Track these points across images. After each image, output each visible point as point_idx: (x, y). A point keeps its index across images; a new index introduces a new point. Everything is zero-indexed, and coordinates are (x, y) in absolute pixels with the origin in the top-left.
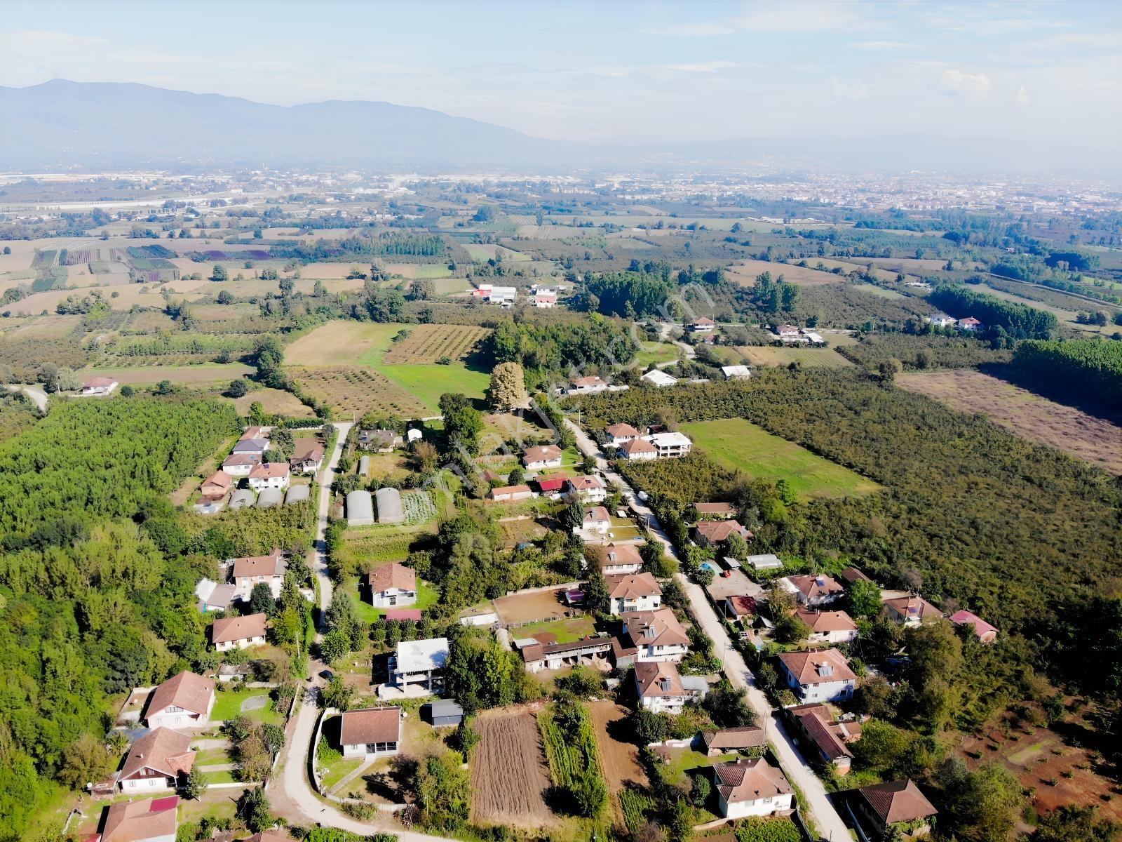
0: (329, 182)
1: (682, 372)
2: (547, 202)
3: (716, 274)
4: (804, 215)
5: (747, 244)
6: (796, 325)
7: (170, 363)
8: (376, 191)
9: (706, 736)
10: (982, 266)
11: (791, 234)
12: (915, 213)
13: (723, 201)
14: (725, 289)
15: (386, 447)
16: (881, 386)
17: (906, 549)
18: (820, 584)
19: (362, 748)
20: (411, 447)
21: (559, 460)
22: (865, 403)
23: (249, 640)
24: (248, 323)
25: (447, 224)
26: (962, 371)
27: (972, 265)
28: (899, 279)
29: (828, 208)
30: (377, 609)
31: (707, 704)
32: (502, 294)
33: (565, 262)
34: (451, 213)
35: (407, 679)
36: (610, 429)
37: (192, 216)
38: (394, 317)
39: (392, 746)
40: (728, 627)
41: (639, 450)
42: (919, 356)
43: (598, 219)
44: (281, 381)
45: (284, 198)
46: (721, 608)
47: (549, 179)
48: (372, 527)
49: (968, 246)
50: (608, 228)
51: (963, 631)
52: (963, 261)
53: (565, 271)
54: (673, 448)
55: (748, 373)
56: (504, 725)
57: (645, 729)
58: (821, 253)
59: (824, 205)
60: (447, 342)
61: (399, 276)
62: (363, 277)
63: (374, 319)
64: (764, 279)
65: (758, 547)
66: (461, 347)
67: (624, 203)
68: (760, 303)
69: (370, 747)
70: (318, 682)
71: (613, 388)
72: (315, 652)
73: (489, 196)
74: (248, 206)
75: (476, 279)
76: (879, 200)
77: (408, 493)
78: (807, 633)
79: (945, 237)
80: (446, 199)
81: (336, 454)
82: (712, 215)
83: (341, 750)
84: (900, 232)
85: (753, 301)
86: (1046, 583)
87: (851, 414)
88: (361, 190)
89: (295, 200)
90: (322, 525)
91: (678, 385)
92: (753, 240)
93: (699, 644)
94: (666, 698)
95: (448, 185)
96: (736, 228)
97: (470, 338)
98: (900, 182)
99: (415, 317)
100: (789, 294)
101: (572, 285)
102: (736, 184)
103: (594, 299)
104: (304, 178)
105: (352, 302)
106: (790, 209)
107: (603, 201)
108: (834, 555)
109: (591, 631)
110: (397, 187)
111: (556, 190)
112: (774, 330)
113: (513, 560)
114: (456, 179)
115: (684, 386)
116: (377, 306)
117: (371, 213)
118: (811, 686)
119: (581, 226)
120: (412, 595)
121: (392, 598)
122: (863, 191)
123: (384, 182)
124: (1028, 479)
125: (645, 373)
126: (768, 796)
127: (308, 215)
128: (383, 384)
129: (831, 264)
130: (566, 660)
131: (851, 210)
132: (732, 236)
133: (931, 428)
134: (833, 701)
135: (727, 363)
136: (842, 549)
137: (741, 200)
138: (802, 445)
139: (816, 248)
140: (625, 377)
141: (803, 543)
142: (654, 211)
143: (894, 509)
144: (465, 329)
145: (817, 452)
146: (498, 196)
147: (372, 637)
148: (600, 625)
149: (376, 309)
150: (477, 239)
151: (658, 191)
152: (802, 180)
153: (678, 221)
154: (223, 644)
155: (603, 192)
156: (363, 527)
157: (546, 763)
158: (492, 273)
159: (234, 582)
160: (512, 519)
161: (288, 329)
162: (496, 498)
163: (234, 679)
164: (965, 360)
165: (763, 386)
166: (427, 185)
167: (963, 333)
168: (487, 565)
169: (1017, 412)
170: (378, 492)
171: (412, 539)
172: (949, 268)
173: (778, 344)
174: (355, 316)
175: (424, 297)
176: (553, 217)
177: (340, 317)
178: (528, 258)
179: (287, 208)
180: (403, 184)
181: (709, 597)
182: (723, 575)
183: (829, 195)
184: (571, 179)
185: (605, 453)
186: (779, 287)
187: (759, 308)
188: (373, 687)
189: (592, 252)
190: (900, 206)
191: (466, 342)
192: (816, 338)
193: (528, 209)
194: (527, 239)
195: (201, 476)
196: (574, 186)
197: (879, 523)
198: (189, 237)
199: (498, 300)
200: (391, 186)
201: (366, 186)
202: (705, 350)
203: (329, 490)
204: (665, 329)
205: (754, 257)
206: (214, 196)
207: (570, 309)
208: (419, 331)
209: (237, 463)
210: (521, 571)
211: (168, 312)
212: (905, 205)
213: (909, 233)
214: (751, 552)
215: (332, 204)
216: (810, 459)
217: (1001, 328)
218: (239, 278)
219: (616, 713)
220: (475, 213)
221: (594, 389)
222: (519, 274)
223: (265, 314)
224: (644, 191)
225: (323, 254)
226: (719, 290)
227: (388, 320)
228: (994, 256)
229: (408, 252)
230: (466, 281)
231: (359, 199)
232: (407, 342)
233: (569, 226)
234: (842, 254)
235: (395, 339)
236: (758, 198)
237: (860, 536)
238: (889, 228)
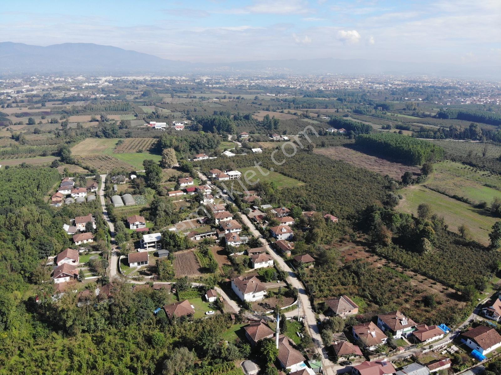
0: (70, 81)
1: (237, 152)
2: (174, 88)
3: (248, 116)
4: (283, 93)
5: (260, 104)
6: (279, 134)
7: (21, 157)
8: (94, 84)
9: (248, 250)
10: (350, 110)
11: (278, 100)
12: (327, 91)
13: (251, 87)
14: (252, 122)
15: (123, 181)
16: (308, 153)
17: (312, 200)
18: (283, 210)
19: (136, 264)
20: (133, 181)
21: (193, 182)
22: (302, 159)
23: (87, 240)
24: (51, 140)
25: (130, 98)
26: (337, 147)
27: (346, 110)
28: (318, 116)
29: (293, 90)
30: (132, 230)
31: (248, 244)
32: (160, 125)
33: (186, 112)
34: (132, 93)
35: (148, 245)
36: (211, 171)
37: (10, 98)
38: (115, 136)
39: (146, 263)
40: (255, 224)
41: (223, 177)
42: (322, 142)
43: (198, 95)
44: (72, 161)
45: (50, 88)
46: (252, 220)
47: (174, 78)
48: (124, 207)
49: (346, 103)
50: (202, 98)
51: (327, 219)
52: (343, 109)
53: (186, 116)
54: (235, 176)
55: (261, 151)
56: (183, 255)
57: (229, 249)
58: (289, 108)
59: (292, 88)
60: (140, 144)
61: (113, 120)
62: (97, 121)
63: (106, 137)
64: (267, 117)
65: (264, 203)
66: (146, 146)
67: (208, 88)
68: (266, 127)
69: (139, 264)
70: (115, 250)
71: (211, 158)
72: (112, 242)
73: (147, 85)
74: (34, 92)
75: (148, 120)
76: (314, 86)
77: (135, 196)
78: (279, 223)
79: (337, 100)
80: (128, 87)
81: (103, 186)
82: (247, 93)
83: (129, 265)
84: (321, 99)
85: (263, 126)
86: (355, 206)
87: (297, 163)
88: (87, 84)
89: (56, 89)
90: (104, 208)
91: (235, 156)
92: (263, 103)
93: (245, 229)
94: (235, 242)
95: (128, 81)
96: (256, 98)
97: (149, 142)
98: (323, 78)
99: (124, 135)
100: (276, 123)
101: (190, 121)
102: (256, 80)
103: (200, 126)
104: (57, 79)
105: (95, 130)
106: (278, 90)
107: (200, 87)
108: (289, 203)
109: (210, 230)
110: (103, 82)
111: (178, 83)
112: (271, 136)
113: (180, 212)
114: (131, 78)
115: (238, 156)
116: (107, 131)
117: (94, 94)
118: (279, 235)
119: (191, 98)
120: (144, 224)
121: (137, 225)
122: (307, 82)
123: (96, 80)
124: (355, 178)
125: (223, 152)
126: (266, 262)
127: (64, 96)
128: (115, 160)
129: (293, 111)
130: (202, 237)
131: (302, 90)
132: (255, 101)
133: (324, 165)
134: (287, 240)
135: (254, 148)
136: (291, 201)
137: (258, 87)
138: (280, 173)
139: (288, 105)
140: (216, 154)
141: (279, 200)
142: (222, 92)
143: (310, 190)
144: (147, 139)
145: (285, 175)
146: (152, 86)
147: (132, 237)
148: (212, 227)
149: (107, 133)
150: (145, 104)
151: (223, 83)
152: (283, 78)
153: (233, 96)
154: (78, 242)
155: (198, 83)
156: (120, 207)
157: (198, 263)
158: (154, 117)
159: (75, 225)
160: (177, 201)
161: (69, 142)
162: (170, 195)
163: (85, 251)
164: (339, 143)
165: (267, 155)
166: (118, 81)
167: (339, 134)
168: (171, 214)
169: (355, 159)
170: (124, 196)
171: (140, 209)
172: (337, 111)
173: (273, 141)
174: (97, 136)
175: (126, 128)
176: (178, 94)
177: (91, 137)
178: (169, 111)
179: (54, 93)
180: (106, 81)
181: (248, 218)
182: (253, 212)
183: (294, 84)
184: (184, 78)
185: (210, 179)
186: (272, 120)
187: (265, 128)
188: (136, 250)
189: (197, 108)
190: (322, 88)
191: (148, 144)
192: (286, 138)
193: (166, 91)
194: (168, 103)
195: (50, 195)
196: (186, 81)
197: (304, 193)
198: (11, 107)
199: (159, 128)
200: (100, 82)
201: (89, 83)
202: (245, 144)
203: (103, 197)
204: (230, 137)
205: (263, 109)
206: (16, 89)
207: (190, 130)
208: (127, 141)
209: (64, 189)
210: (183, 215)
211: (13, 138)
212: (324, 88)
213: (324, 99)
214: (262, 204)
215: (74, 91)
216: (283, 177)
217: (352, 132)
218: (41, 123)
219: (220, 249)
220: (142, 93)
221: (204, 159)
222: (166, 117)
223: (57, 137)
224: (217, 83)
225: (76, 112)
226: (250, 122)
227: (112, 137)
228: (354, 106)
229: (116, 110)
230: (143, 121)
231: (87, 88)
232: (123, 145)
233: (186, 98)
234: (297, 108)
235: (117, 144)
236: (265, 86)
237: (297, 197)
238: (316, 97)
